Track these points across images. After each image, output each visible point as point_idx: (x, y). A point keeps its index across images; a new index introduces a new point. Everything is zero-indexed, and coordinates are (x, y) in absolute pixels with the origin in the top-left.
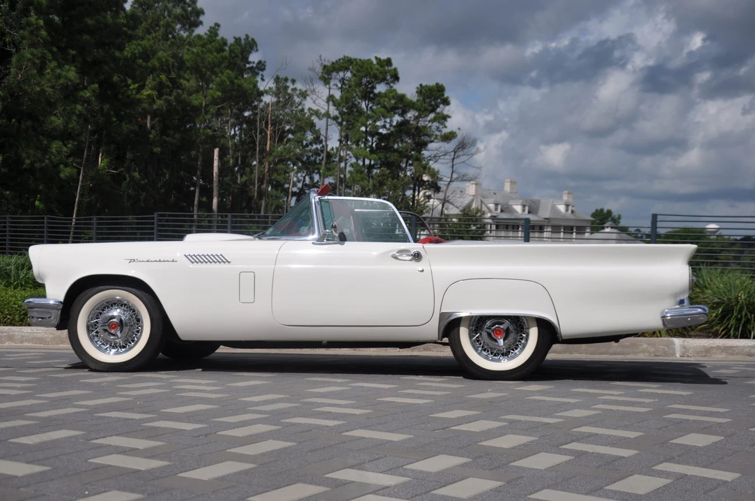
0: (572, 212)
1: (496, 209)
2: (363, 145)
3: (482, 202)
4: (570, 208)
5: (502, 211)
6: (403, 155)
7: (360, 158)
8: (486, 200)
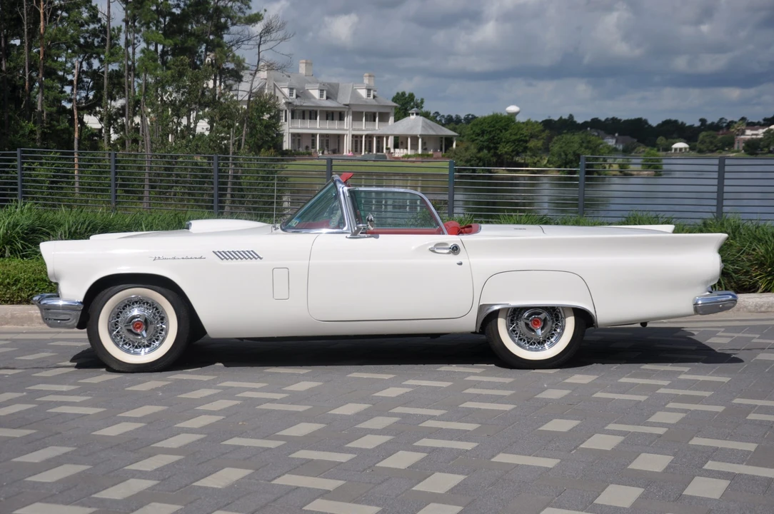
0: (374, 97)
1: (291, 94)
2: (154, 28)
3: (274, 85)
4: (372, 92)
5: (297, 96)
6: (200, 38)
7: (151, 43)
8: (279, 84)
